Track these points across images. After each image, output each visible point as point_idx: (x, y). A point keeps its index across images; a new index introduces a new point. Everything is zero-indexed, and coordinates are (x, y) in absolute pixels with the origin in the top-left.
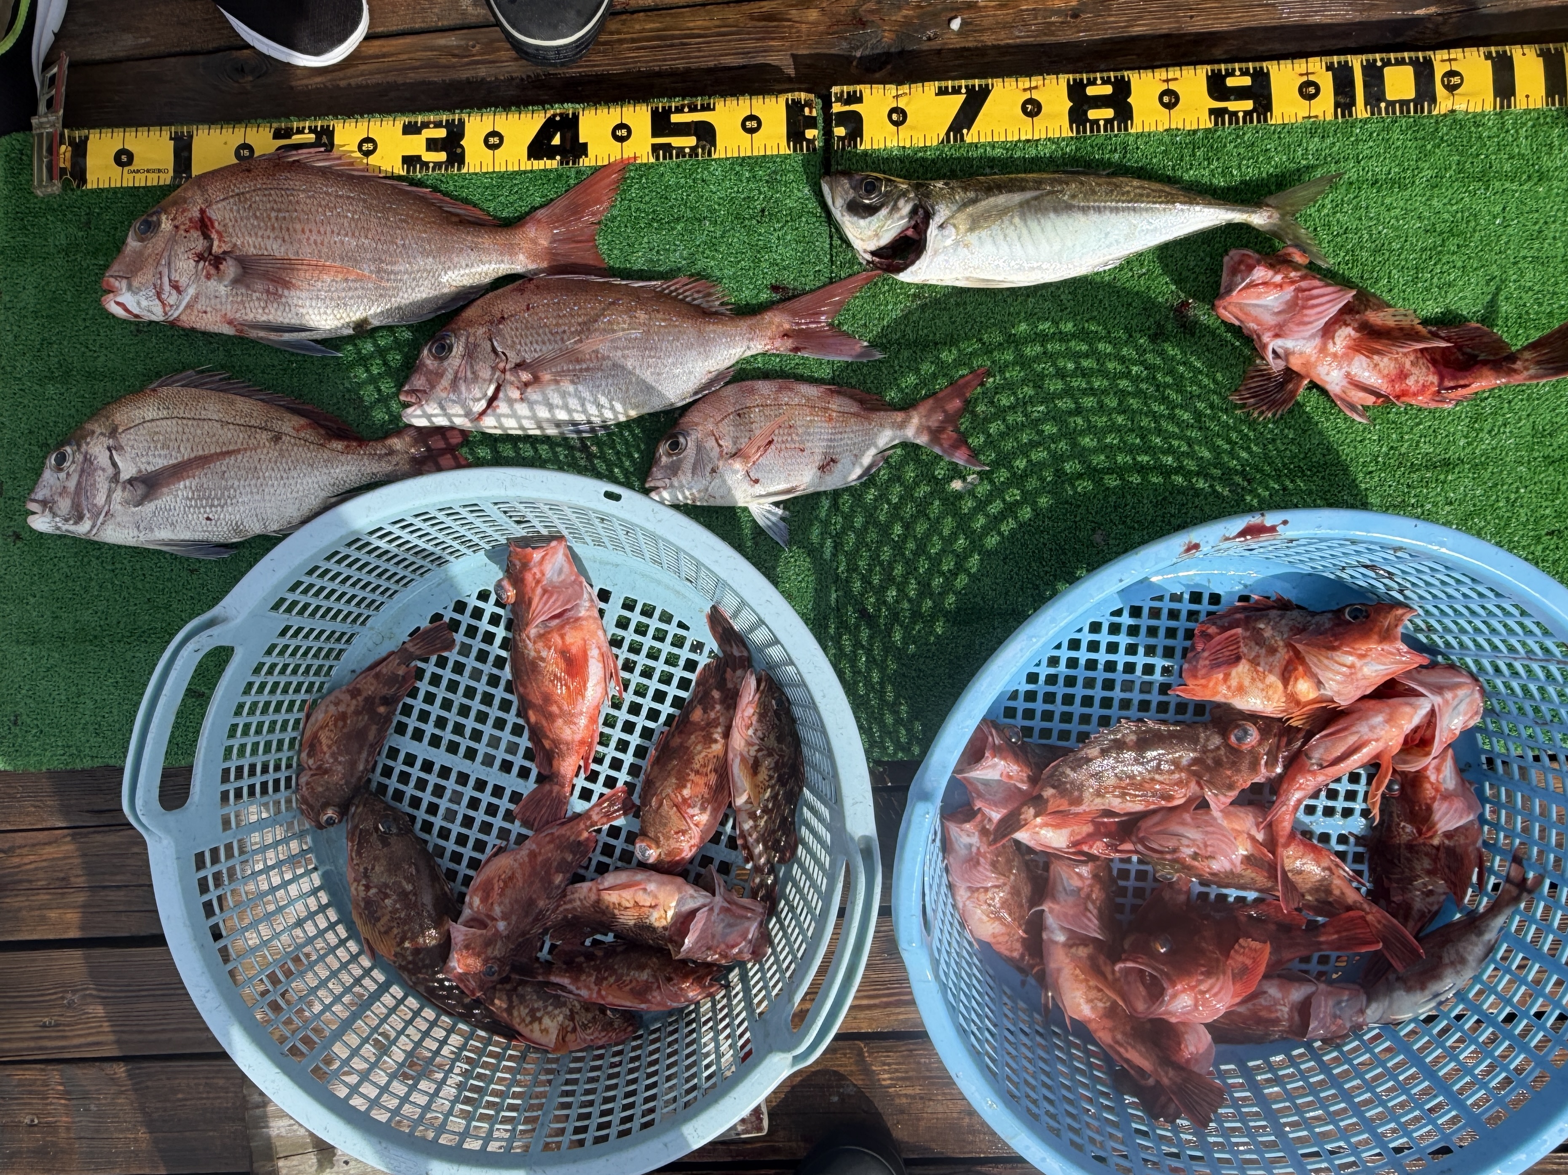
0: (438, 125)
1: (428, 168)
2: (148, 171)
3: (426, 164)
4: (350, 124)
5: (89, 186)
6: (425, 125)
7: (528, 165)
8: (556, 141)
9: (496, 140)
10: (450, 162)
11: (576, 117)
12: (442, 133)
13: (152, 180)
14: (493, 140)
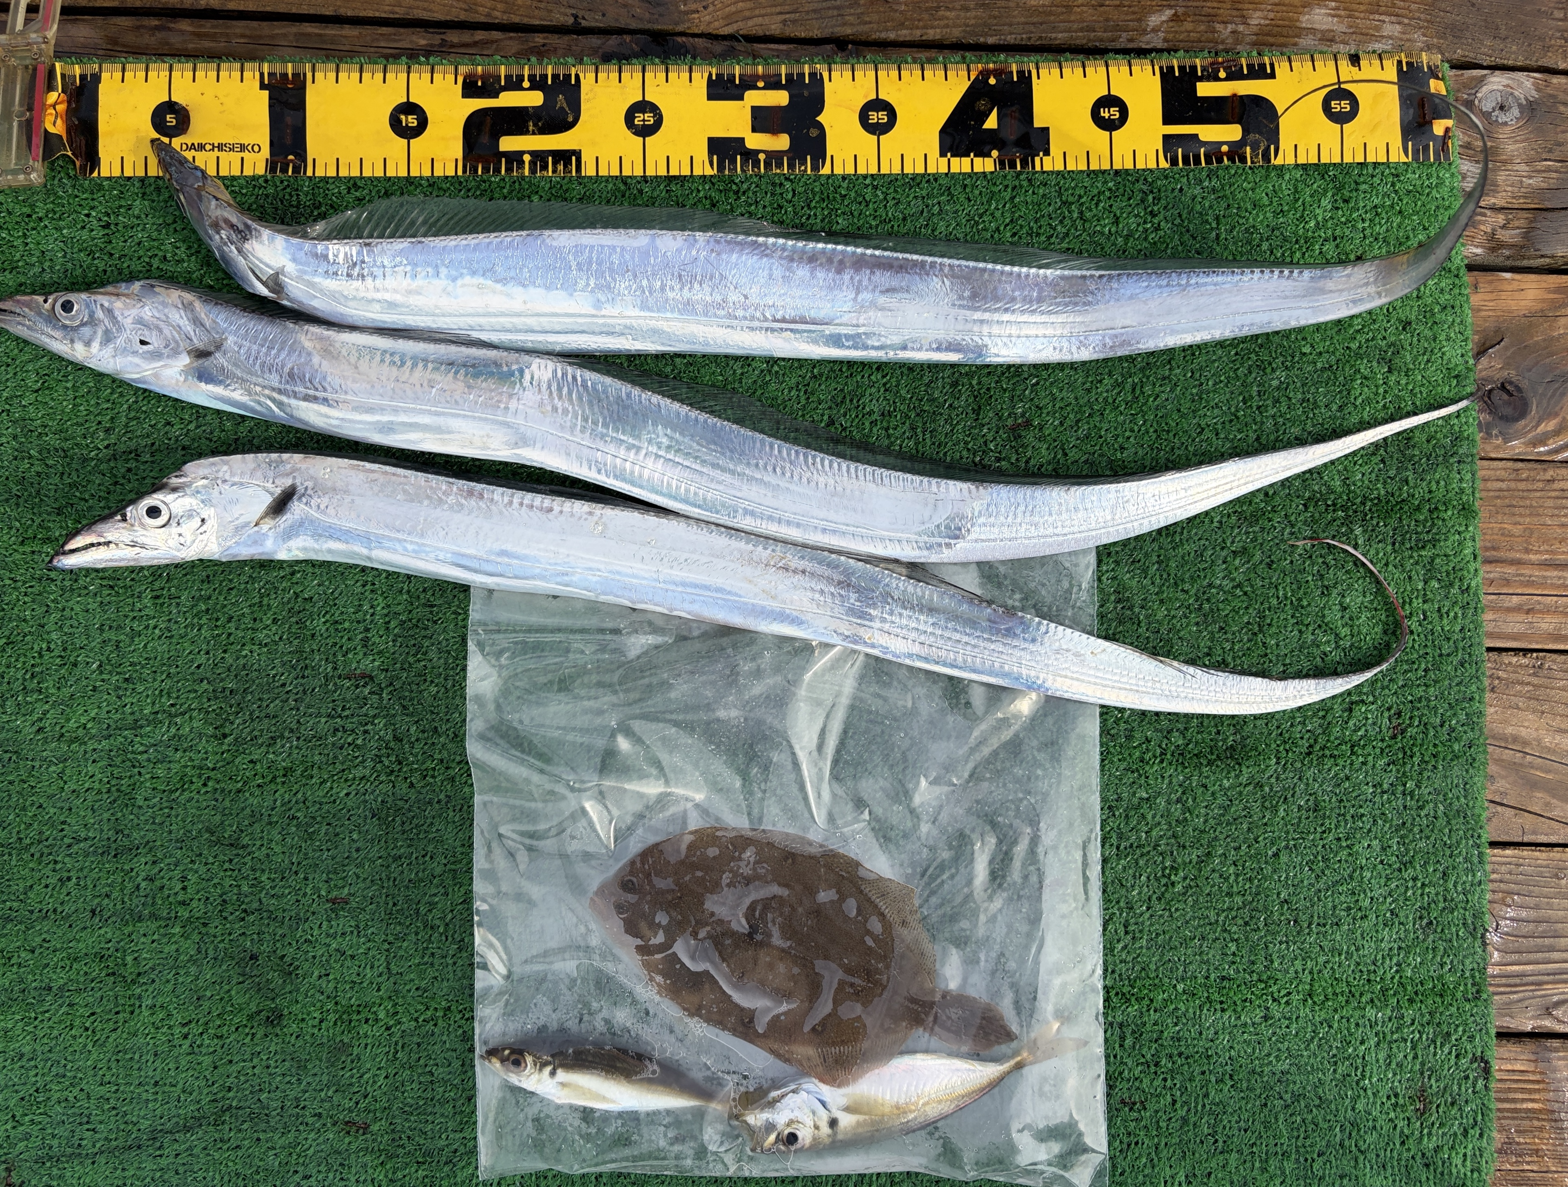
0: (773, 84)
1: (756, 163)
2: (220, 147)
3: (750, 155)
4: (608, 75)
5: (105, 173)
6: (748, 84)
7: (939, 165)
8: (991, 122)
9: (882, 117)
10: (796, 153)
11: (1025, 80)
12: (781, 98)
13: (230, 165)
14: (874, 117)
